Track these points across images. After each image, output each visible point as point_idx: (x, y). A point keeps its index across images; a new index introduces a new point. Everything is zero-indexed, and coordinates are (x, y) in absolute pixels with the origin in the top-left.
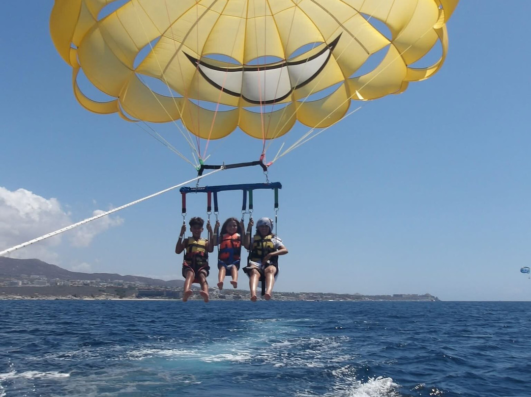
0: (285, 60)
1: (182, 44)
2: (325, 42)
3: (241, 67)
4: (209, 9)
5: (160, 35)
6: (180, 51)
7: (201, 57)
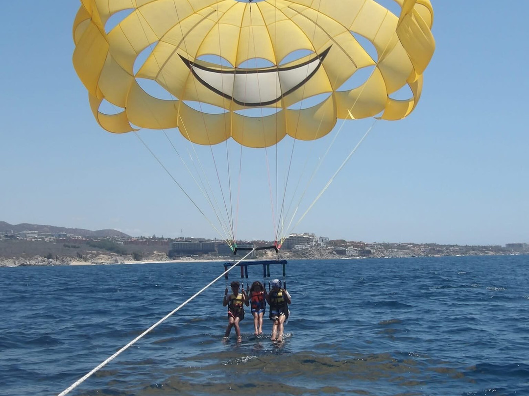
0: (277, 65)
1: (178, 47)
2: (316, 52)
3: (234, 70)
4: (205, 18)
5: (158, 39)
6: (176, 53)
7: (195, 59)
